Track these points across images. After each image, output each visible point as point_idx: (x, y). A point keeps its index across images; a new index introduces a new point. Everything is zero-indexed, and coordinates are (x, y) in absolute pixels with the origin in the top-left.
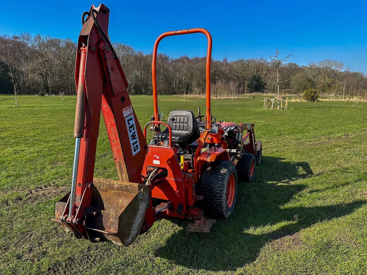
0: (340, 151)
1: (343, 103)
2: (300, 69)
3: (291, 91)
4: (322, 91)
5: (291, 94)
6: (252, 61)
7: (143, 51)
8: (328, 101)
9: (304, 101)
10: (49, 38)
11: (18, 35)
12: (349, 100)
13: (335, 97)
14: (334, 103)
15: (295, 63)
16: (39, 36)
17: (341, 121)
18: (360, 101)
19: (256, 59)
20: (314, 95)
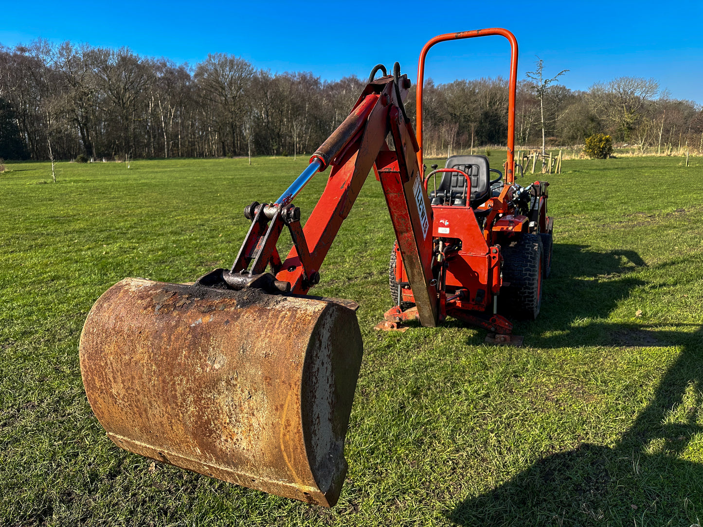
0: (676, 234)
1: (660, 159)
2: (573, 97)
3: (556, 141)
4: (617, 138)
5: (558, 145)
6: (480, 83)
7: (270, 70)
8: (631, 158)
9: (585, 157)
10: (88, 48)
11: (26, 44)
12: (670, 155)
13: (643, 149)
14: (643, 161)
15: (563, 86)
16: (67, 44)
17: (665, 189)
18: (692, 156)
19: (490, 79)
20: (606, 147)
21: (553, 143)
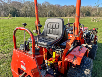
6: (87, 6)
10: (27, 1)
21: (99, 17)
